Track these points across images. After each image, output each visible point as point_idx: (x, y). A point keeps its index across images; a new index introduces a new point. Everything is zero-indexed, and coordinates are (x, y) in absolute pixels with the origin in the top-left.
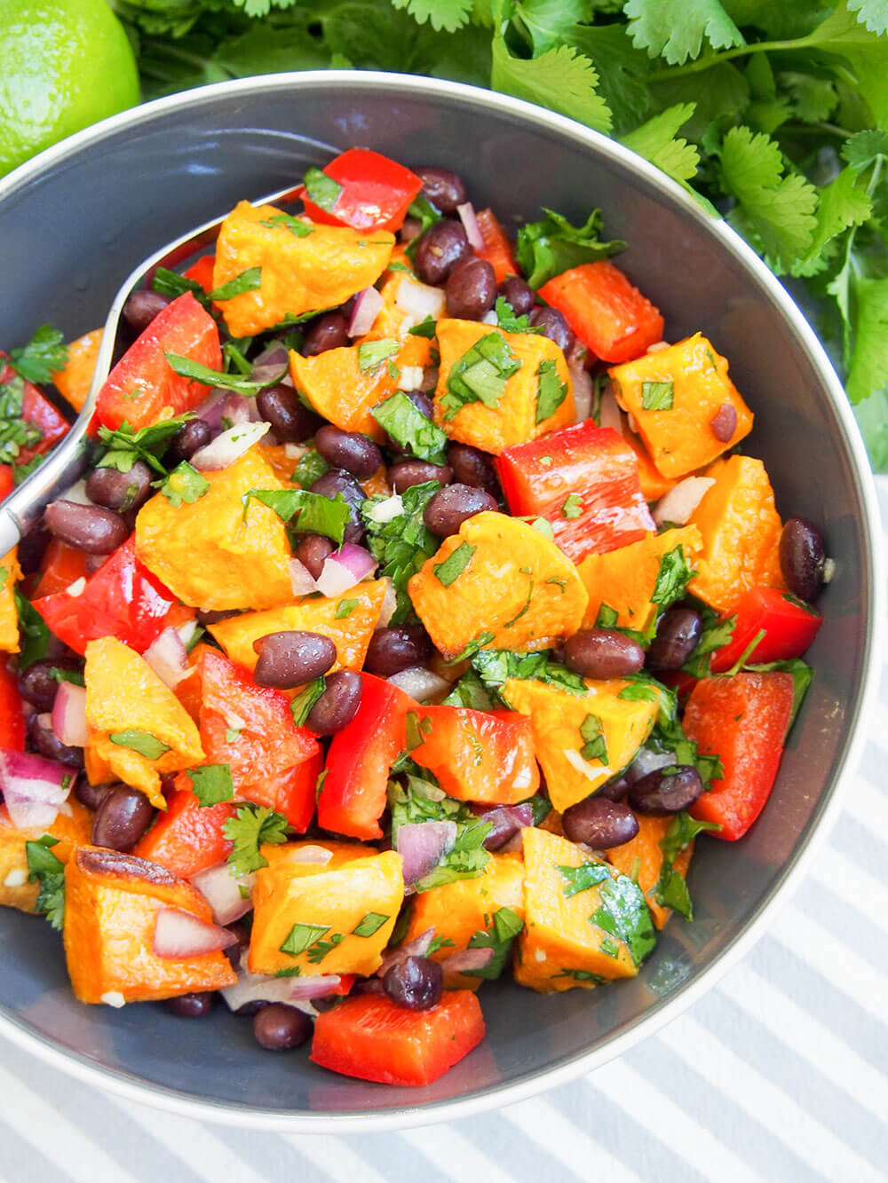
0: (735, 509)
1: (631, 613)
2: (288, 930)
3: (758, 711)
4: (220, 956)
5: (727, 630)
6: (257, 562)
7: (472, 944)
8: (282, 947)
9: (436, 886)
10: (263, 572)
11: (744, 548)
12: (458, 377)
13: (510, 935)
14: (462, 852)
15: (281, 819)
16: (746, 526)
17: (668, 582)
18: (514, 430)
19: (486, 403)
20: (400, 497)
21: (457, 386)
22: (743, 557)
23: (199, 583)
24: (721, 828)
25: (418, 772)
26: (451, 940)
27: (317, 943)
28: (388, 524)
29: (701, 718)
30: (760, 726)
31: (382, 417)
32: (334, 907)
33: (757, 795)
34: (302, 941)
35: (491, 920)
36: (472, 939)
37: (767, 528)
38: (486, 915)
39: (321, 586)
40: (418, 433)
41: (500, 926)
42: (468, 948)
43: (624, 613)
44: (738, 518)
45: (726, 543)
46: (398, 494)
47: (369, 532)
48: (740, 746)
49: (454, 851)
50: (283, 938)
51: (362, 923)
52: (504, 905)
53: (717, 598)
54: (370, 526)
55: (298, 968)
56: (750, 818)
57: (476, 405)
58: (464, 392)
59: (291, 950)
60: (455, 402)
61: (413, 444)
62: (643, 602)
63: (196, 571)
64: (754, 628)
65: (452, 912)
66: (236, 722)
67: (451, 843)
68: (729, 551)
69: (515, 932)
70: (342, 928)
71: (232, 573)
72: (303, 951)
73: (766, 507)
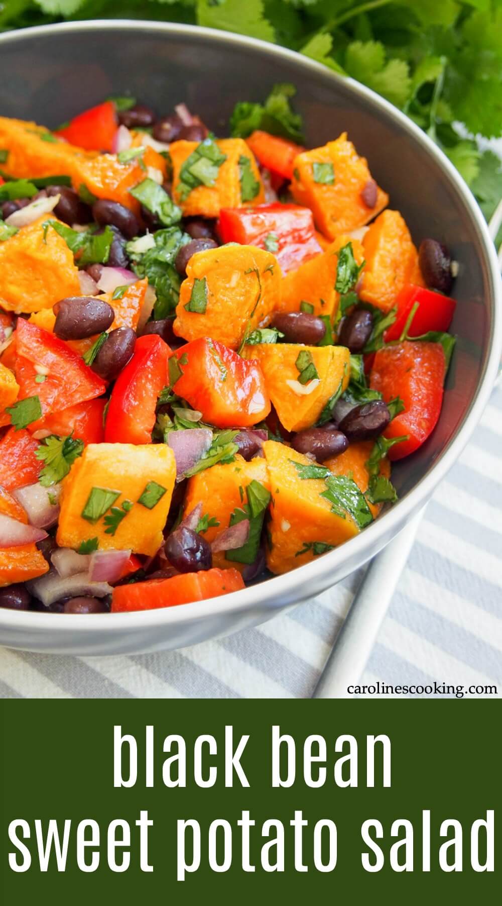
0: (385, 241)
1: (322, 303)
2: (88, 494)
3: (421, 364)
4: (34, 548)
5: (392, 315)
6: (54, 269)
7: (232, 520)
8: (83, 512)
9: (201, 470)
10: (60, 278)
11: (395, 265)
12: (186, 169)
13: (261, 509)
14: (218, 447)
15: (79, 443)
16: (393, 250)
17: (344, 272)
18: (228, 198)
19: (207, 184)
20: (152, 235)
21: (186, 176)
22: (395, 271)
23: (13, 289)
24: (408, 437)
25: (180, 402)
26: (215, 519)
27: (110, 509)
28: (146, 254)
29: (382, 381)
30: (425, 374)
31: (137, 194)
32: (123, 473)
33: (431, 414)
34: (98, 507)
35: (245, 494)
36: (232, 516)
37: (407, 256)
38: (241, 488)
39: (101, 286)
40: (162, 205)
41: (252, 499)
42: (229, 526)
43: (317, 304)
44: (389, 246)
45: (382, 262)
46: (150, 232)
47: (132, 261)
48: (413, 385)
49: (211, 448)
50: (83, 504)
51: (146, 490)
52: (253, 479)
53: (382, 296)
54: (133, 257)
55: (96, 539)
56: (428, 429)
57: (200, 189)
58: (192, 180)
59: (90, 515)
60: (186, 188)
61: (160, 213)
62: (330, 293)
63: (11, 278)
64: (410, 302)
65: (216, 491)
66: (42, 370)
67: (209, 443)
68: (385, 267)
69: (265, 506)
70: (130, 496)
71: (37, 279)
72: (101, 516)
73: (406, 240)
